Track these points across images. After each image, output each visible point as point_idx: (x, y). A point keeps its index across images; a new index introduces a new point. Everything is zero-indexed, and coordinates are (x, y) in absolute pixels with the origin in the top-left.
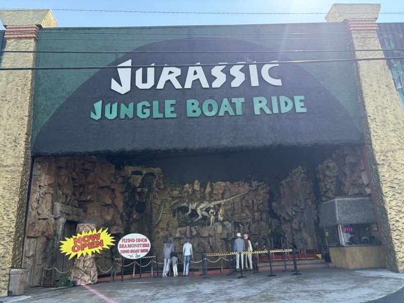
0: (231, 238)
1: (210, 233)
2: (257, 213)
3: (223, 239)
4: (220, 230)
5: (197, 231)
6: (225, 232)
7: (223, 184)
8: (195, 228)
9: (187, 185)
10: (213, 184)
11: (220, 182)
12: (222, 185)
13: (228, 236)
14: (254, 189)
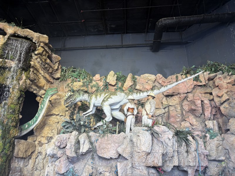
0: (171, 166)
1: (120, 151)
2: (211, 122)
3: (154, 167)
4: (147, 145)
5: (91, 143)
6: (159, 150)
7: (153, 77)
8: (89, 137)
9: (97, 76)
10: (136, 76)
11: (147, 75)
12: (150, 78)
13: (164, 162)
14: (204, 83)
